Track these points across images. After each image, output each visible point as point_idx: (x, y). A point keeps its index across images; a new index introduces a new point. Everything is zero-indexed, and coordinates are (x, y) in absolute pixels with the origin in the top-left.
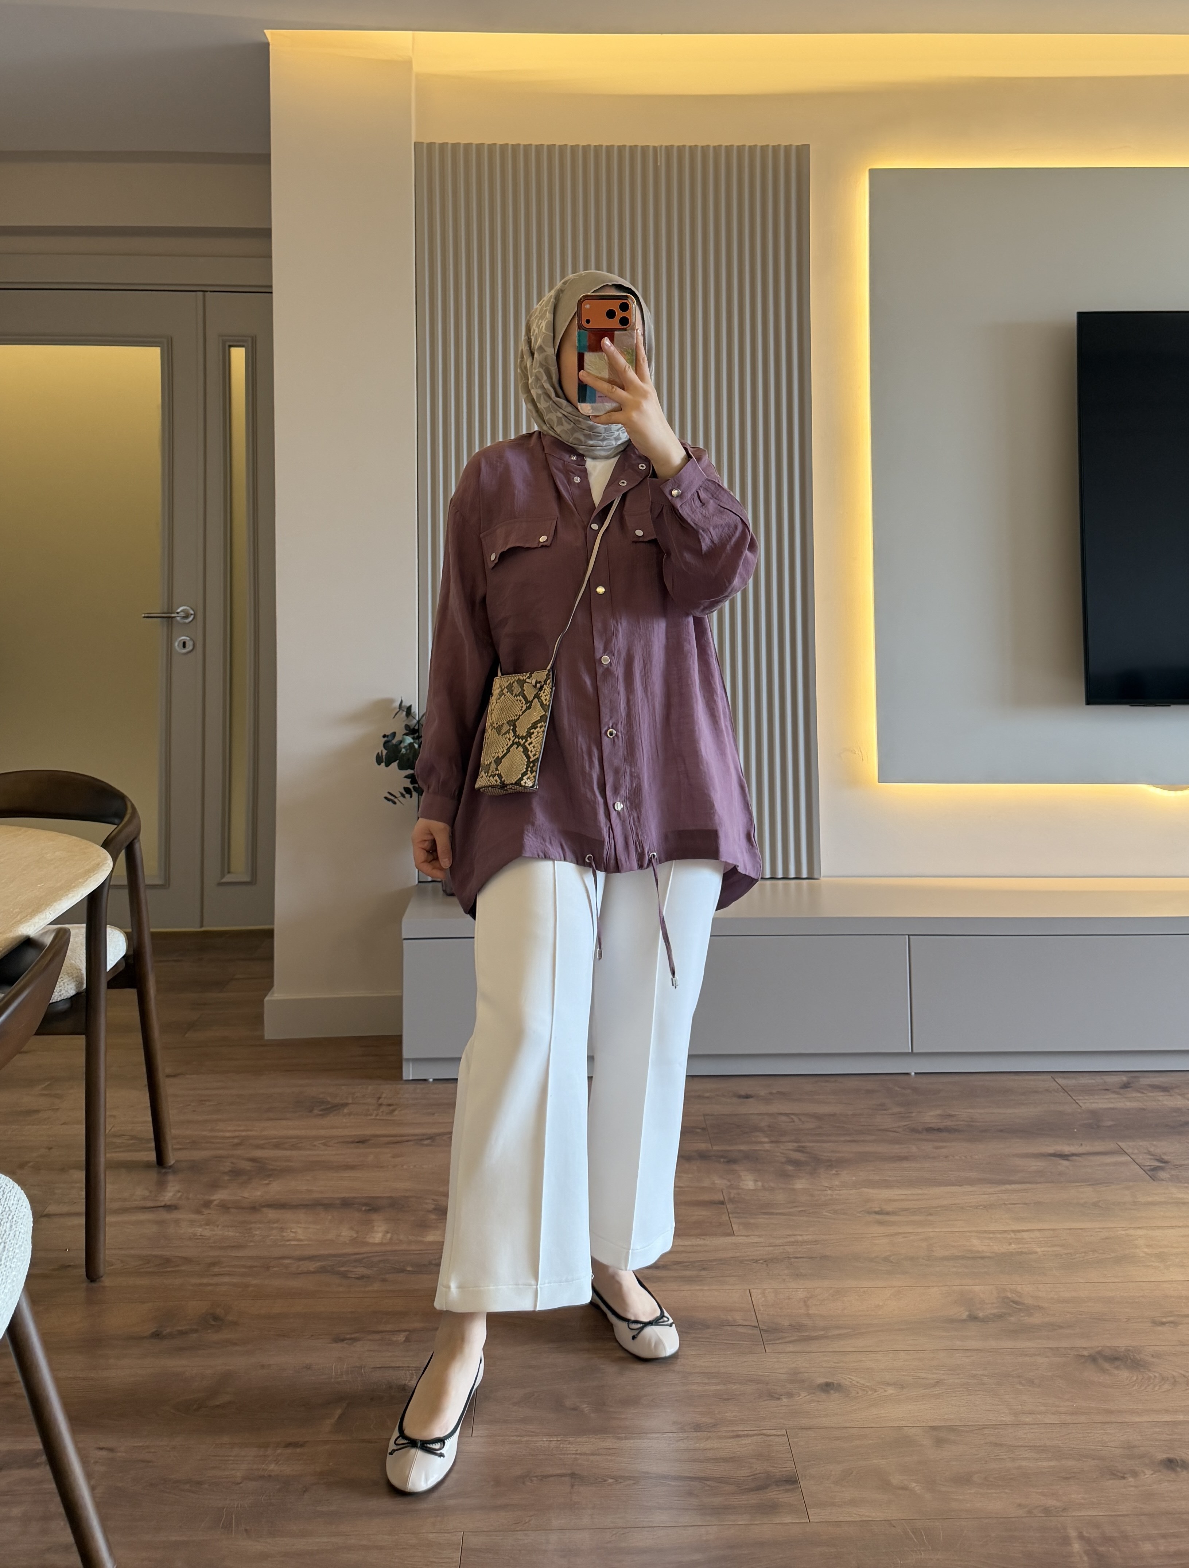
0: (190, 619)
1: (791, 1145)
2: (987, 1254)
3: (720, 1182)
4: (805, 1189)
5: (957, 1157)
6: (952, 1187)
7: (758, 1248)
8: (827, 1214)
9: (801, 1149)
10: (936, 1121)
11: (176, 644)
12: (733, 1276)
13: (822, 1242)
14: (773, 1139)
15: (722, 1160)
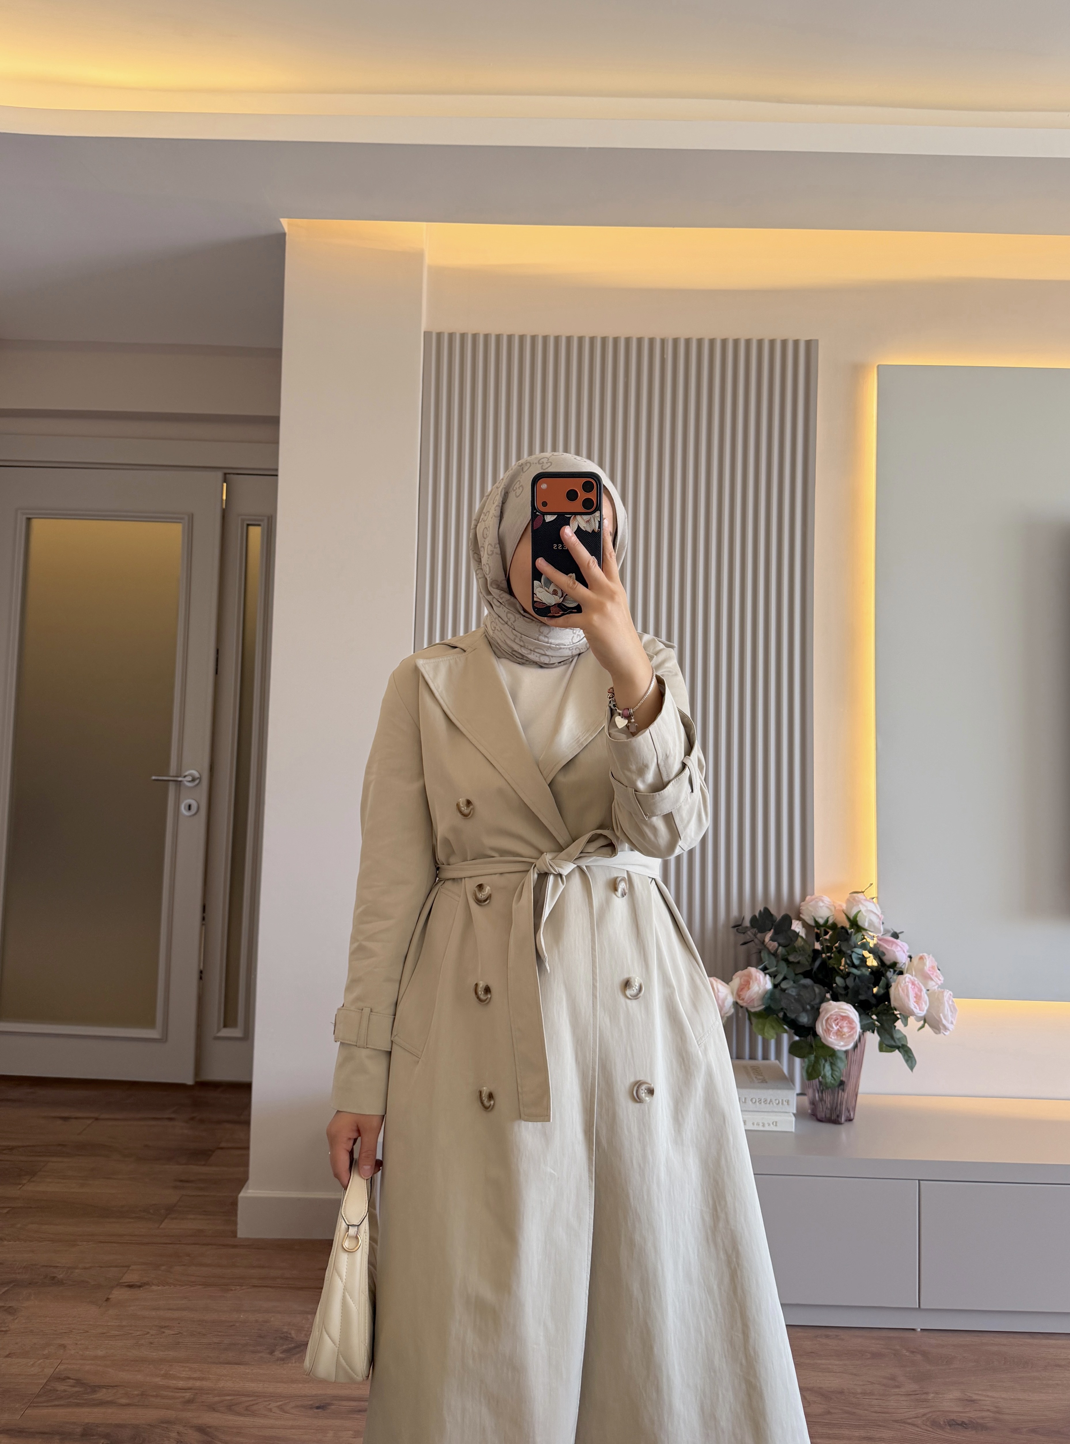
0: (197, 782)
11: (183, 805)
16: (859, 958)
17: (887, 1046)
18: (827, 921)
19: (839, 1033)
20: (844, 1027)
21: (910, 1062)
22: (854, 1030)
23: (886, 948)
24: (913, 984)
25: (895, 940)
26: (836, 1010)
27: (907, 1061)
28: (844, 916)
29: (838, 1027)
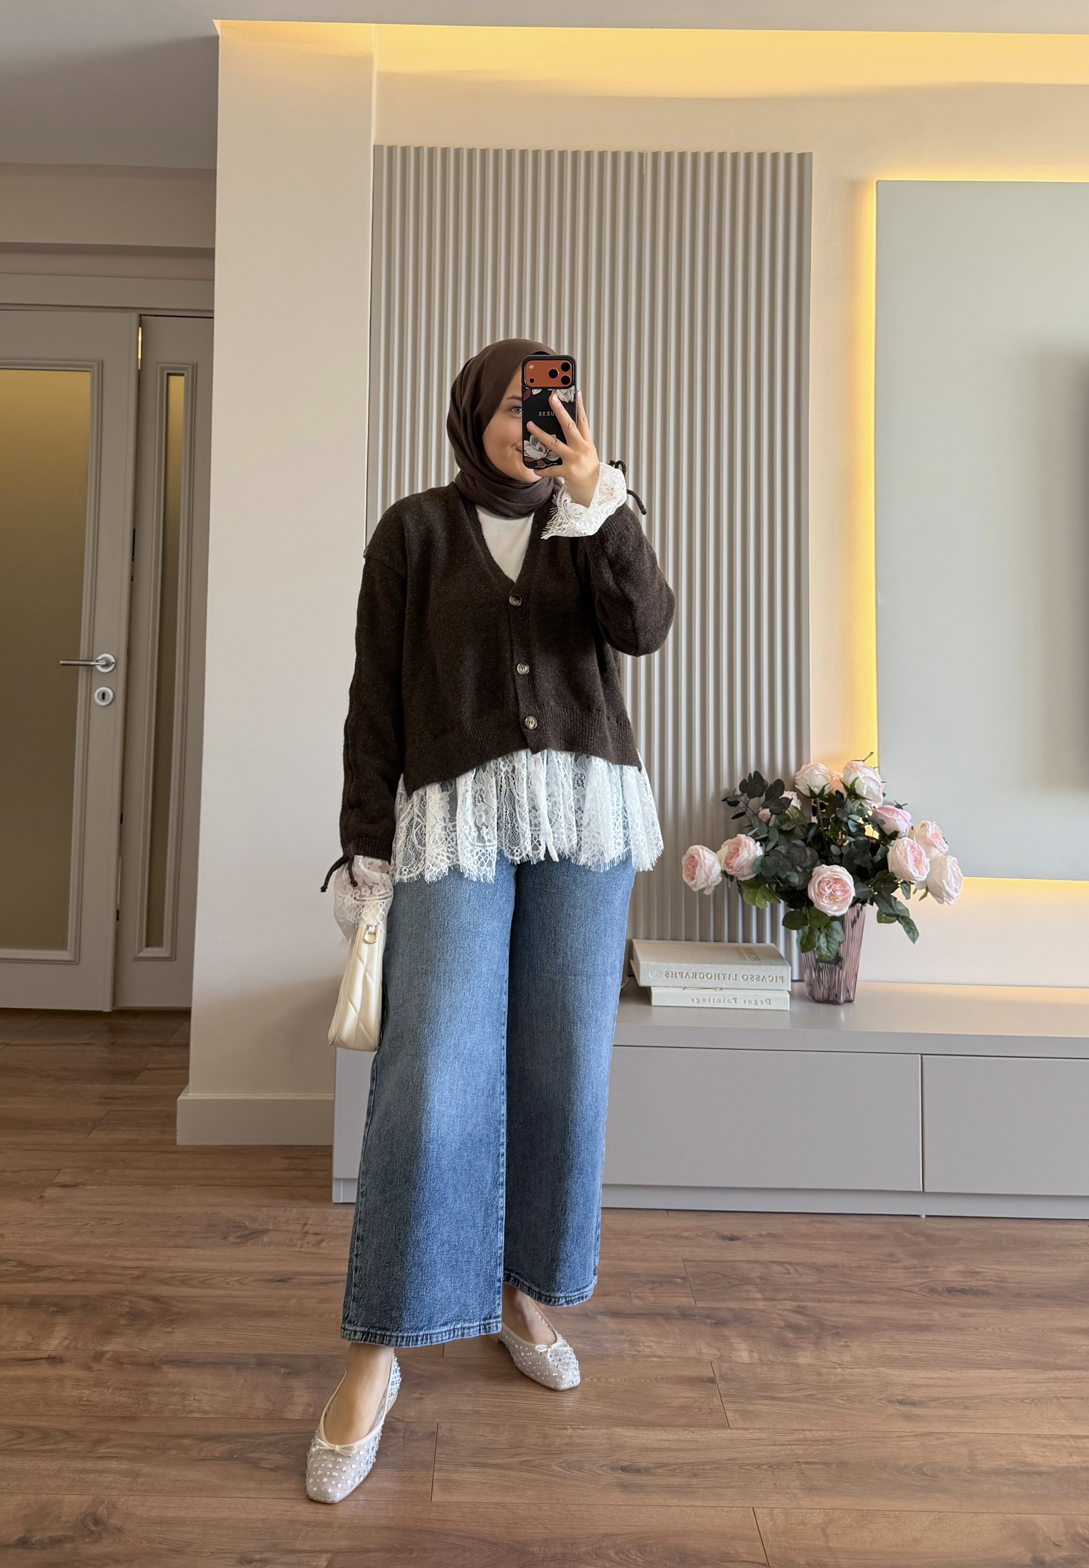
0: (113, 666)
1: (790, 1305)
2: (1043, 1469)
3: (708, 1352)
4: (810, 1365)
5: (988, 1329)
6: (989, 1371)
7: (759, 1448)
8: (841, 1402)
9: (800, 1309)
10: (956, 1279)
11: (97, 693)
12: (731, 1487)
13: (838, 1442)
14: (767, 1295)
15: (709, 1321)
16: (856, 826)
17: (887, 915)
18: (823, 790)
19: (832, 897)
20: (837, 890)
21: (911, 934)
22: (848, 894)
23: (885, 817)
24: (912, 847)
25: (896, 809)
26: (829, 873)
27: (908, 932)
28: (842, 785)
29: (831, 890)
